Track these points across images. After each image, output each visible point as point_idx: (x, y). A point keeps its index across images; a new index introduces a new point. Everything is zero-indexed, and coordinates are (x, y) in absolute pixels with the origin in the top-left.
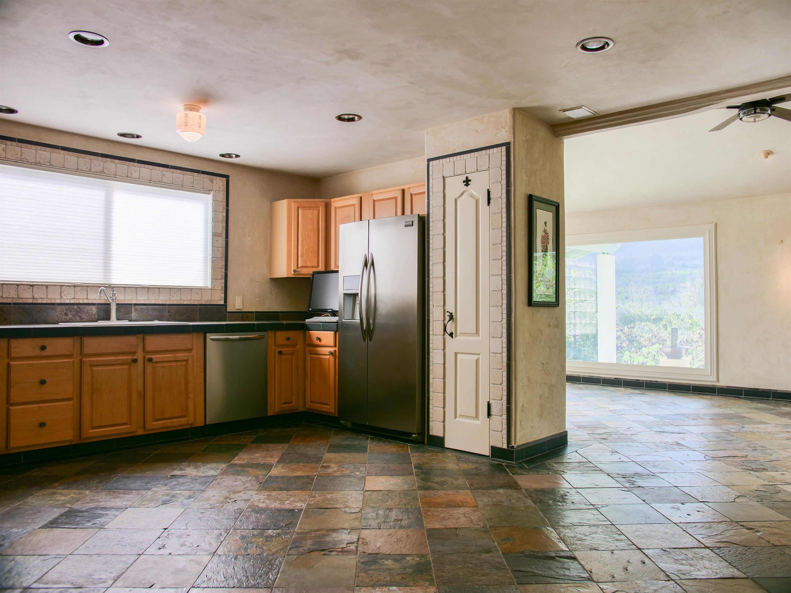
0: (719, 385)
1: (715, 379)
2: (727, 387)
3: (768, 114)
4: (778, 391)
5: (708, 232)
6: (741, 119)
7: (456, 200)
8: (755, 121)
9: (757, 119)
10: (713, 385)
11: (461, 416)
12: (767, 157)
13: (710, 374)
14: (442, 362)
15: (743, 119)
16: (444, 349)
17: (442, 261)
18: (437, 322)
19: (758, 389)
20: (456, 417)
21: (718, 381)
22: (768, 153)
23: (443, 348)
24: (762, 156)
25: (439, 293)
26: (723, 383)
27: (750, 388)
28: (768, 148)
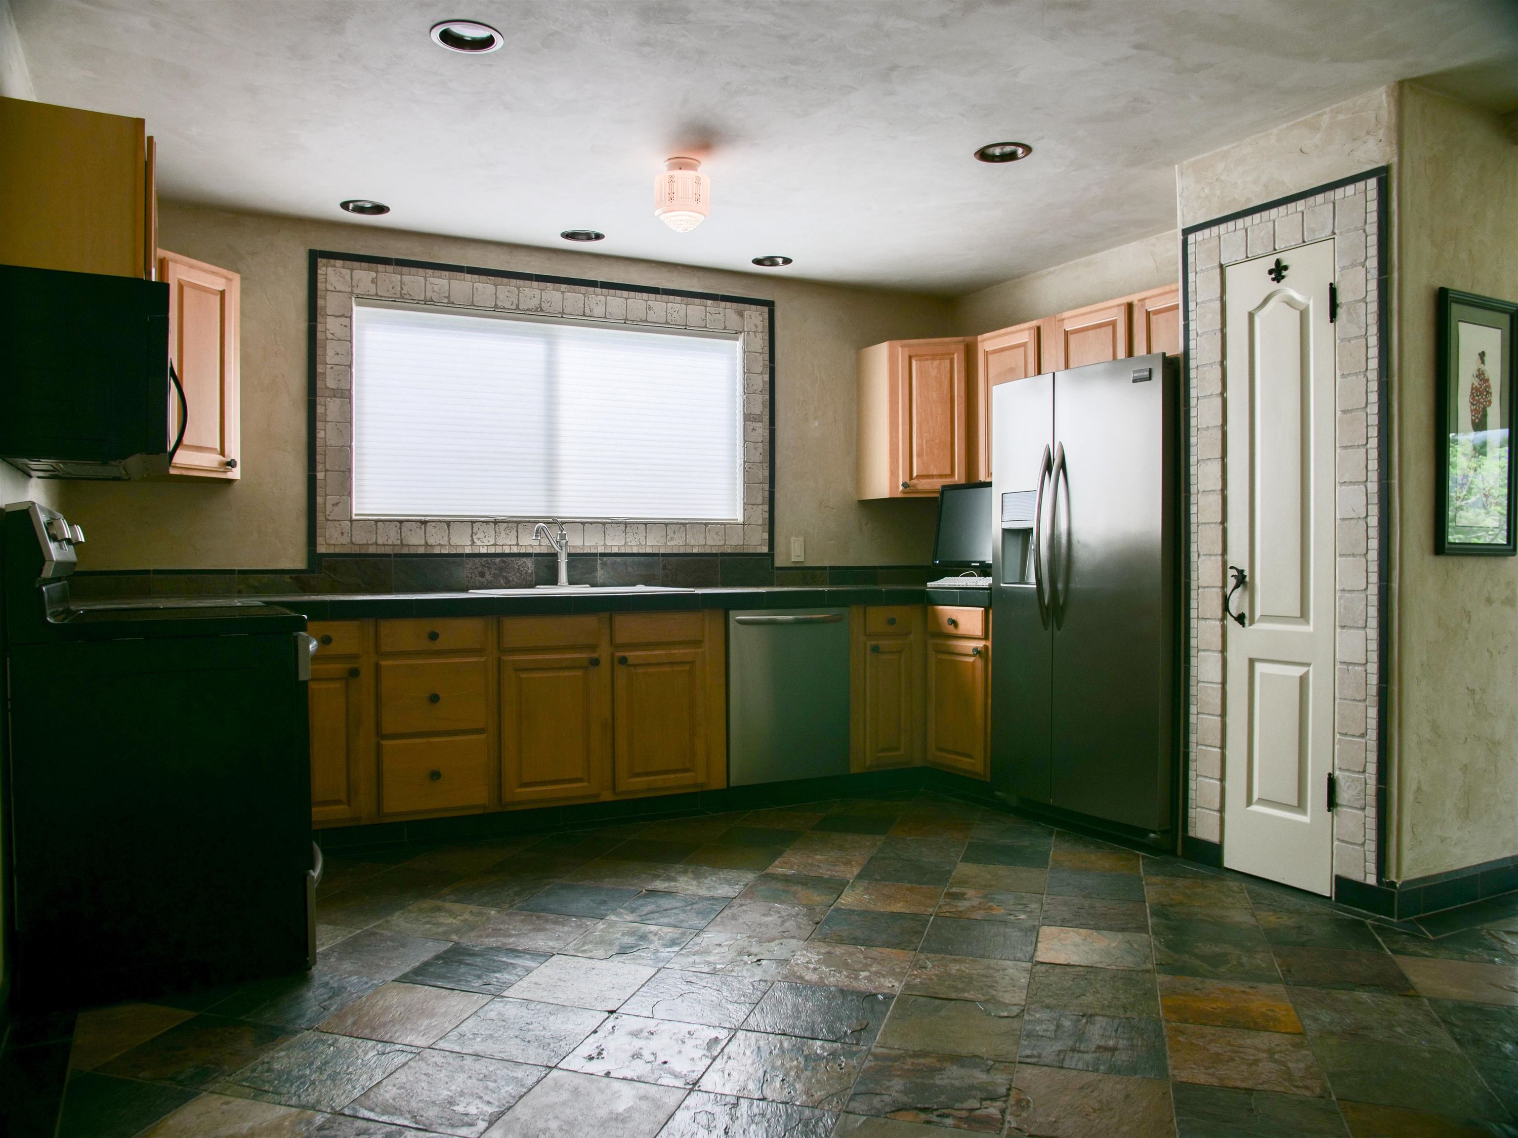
7: (1251, 316)
11: (1263, 801)
14: (1219, 679)
16: (1224, 650)
17: (1218, 454)
18: (1206, 590)
20: (1249, 802)
23: (1220, 648)
25: (1213, 526)
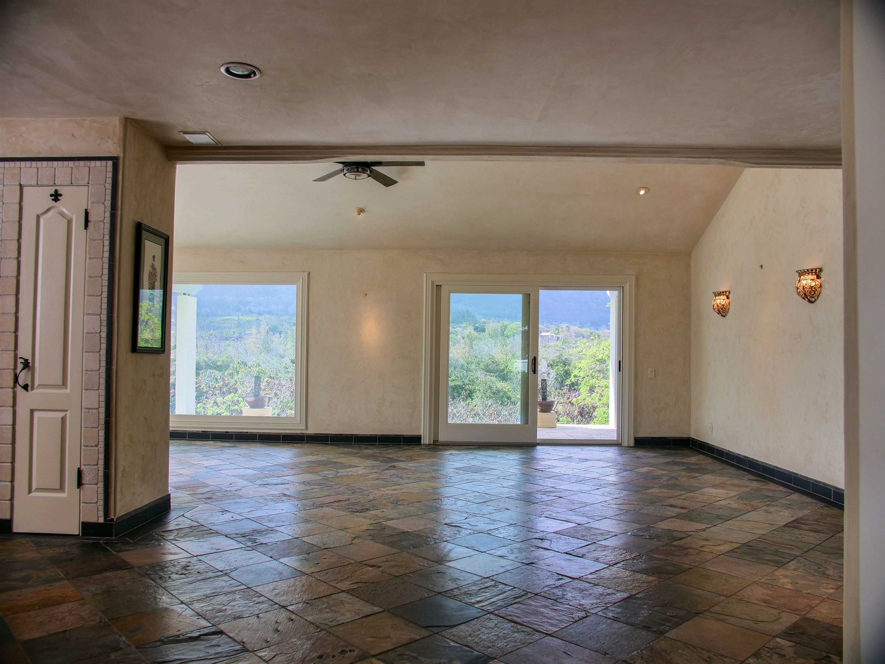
0: (307, 432)
1: (304, 428)
2: (315, 434)
3: (368, 174)
4: (359, 436)
5: (301, 280)
6: (344, 175)
7: (38, 217)
8: (356, 179)
9: (357, 178)
10: (301, 433)
11: (38, 490)
12: (359, 214)
13: (299, 422)
14: (11, 422)
15: (346, 175)
16: (14, 405)
17: (14, 292)
18: (3, 371)
19: (342, 434)
20: (30, 491)
21: (307, 428)
22: (361, 211)
23: (11, 404)
24: (356, 213)
25: (9, 333)
26: (311, 431)
27: (336, 434)
28: (361, 206)
